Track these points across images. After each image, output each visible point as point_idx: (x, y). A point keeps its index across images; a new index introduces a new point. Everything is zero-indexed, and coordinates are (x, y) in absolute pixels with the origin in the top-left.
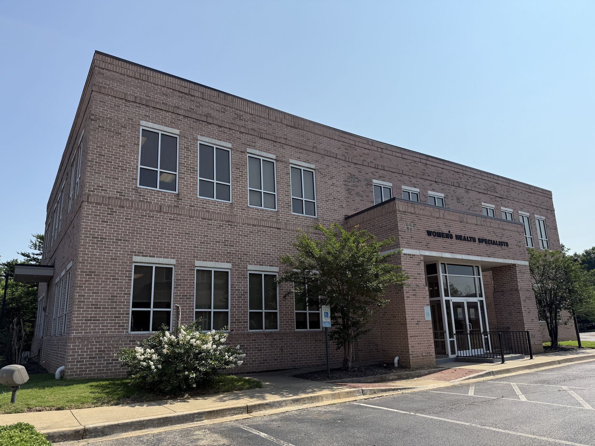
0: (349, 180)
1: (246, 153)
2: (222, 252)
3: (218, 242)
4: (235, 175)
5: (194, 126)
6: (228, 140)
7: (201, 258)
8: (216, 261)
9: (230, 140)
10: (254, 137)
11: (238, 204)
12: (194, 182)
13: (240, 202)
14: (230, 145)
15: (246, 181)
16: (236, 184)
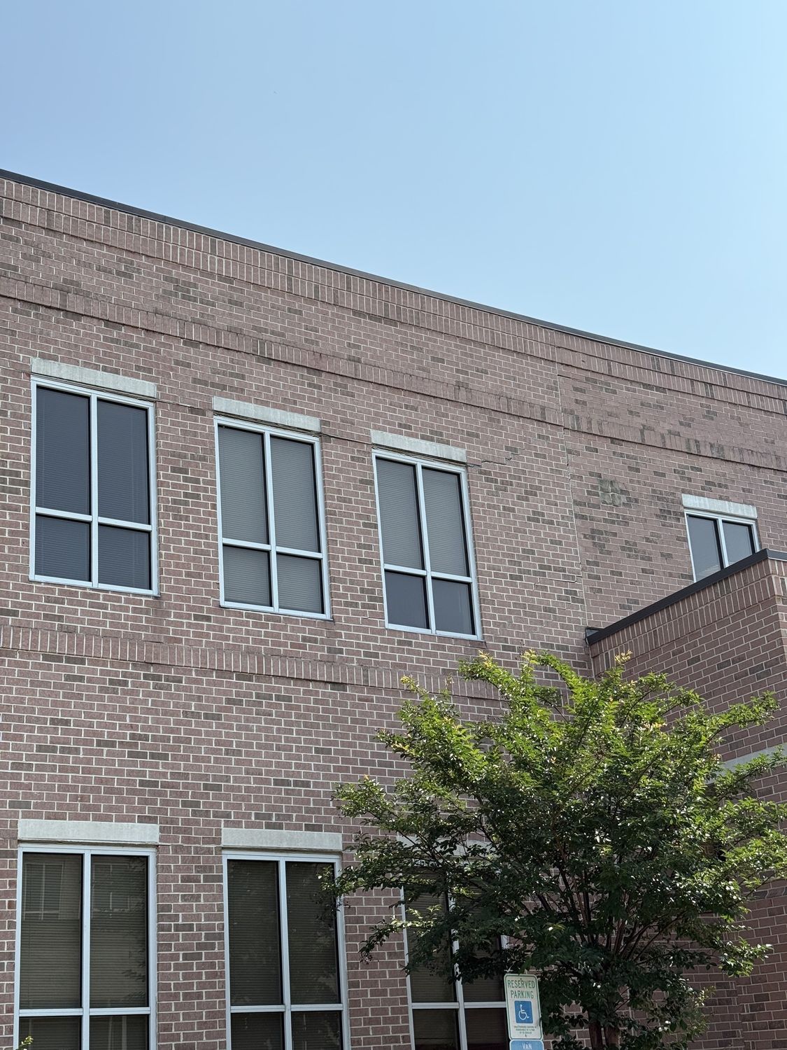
0: (594, 500)
1: (209, 414)
2: (121, 782)
3: (107, 744)
4: (171, 493)
5: (19, 326)
6: (143, 371)
7: (43, 806)
8: (98, 818)
9: (150, 371)
10: (237, 356)
11: (182, 599)
12: (17, 525)
13: (190, 591)
14: (149, 389)
15: (210, 514)
16: (172, 525)
